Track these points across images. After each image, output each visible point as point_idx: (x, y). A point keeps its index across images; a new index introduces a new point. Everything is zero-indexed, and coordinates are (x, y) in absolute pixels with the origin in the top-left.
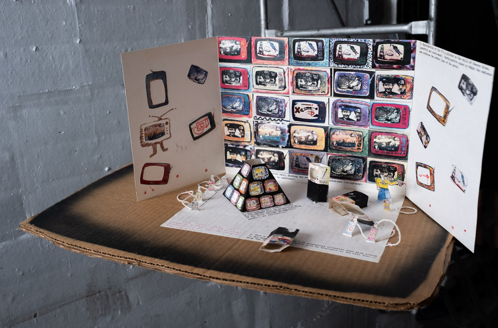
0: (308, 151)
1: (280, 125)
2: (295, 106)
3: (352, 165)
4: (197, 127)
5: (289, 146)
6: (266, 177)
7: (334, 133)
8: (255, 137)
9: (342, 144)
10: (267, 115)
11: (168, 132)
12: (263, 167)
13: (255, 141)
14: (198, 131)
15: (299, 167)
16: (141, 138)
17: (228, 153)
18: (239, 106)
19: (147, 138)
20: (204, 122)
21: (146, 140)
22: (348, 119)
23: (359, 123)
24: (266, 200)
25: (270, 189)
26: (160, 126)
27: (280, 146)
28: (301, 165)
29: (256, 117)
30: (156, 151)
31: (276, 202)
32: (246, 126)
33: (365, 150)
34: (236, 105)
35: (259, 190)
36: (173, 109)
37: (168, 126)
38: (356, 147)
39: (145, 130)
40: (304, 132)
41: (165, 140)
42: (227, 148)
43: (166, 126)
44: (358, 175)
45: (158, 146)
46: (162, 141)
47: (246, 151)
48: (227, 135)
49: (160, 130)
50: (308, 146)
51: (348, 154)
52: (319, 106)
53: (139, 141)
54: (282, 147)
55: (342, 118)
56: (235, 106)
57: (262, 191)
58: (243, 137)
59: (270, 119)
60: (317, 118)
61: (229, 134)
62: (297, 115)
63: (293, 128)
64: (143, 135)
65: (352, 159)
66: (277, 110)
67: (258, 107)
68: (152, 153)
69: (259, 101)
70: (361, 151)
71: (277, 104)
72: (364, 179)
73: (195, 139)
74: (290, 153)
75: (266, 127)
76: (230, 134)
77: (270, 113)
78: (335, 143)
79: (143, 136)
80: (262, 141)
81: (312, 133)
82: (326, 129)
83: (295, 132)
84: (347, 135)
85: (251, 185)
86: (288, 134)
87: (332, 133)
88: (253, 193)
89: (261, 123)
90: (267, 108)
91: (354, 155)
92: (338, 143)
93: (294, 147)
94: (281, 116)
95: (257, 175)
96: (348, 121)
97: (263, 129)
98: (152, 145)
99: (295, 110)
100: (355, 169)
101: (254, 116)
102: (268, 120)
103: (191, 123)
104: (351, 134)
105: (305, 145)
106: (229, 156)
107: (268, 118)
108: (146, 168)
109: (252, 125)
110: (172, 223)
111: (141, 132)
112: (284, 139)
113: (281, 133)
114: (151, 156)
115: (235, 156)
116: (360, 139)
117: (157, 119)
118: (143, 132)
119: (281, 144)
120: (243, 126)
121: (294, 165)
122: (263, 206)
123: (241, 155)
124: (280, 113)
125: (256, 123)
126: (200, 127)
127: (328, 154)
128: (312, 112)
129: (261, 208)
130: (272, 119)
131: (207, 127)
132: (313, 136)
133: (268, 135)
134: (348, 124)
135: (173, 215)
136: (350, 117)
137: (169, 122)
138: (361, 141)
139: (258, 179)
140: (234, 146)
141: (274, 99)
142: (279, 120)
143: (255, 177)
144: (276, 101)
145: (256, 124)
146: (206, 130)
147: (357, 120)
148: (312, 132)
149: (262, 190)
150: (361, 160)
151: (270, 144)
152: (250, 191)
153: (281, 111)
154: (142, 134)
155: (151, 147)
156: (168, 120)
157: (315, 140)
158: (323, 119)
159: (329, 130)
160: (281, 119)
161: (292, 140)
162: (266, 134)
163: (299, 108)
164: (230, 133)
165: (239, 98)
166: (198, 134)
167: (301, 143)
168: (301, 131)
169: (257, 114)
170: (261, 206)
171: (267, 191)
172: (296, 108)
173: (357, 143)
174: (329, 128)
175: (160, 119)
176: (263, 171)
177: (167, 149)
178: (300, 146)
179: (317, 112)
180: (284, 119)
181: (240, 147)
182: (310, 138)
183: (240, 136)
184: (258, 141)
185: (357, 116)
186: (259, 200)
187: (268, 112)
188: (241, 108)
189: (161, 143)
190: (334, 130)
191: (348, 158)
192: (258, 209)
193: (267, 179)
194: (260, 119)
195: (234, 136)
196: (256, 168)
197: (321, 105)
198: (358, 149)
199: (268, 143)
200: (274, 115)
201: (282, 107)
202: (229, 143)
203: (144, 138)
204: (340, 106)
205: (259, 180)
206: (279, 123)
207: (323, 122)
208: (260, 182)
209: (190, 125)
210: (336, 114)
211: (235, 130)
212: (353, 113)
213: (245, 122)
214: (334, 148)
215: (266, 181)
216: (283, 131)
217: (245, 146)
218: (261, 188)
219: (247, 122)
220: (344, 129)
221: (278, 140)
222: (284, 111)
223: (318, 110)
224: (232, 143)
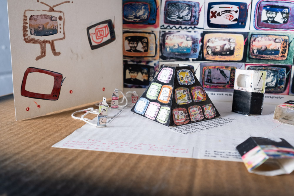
0: (223, 63)
1: (193, 34)
2: (211, 10)
3: (274, 76)
4: (96, 34)
5: (201, 58)
6: (192, 83)
7: (255, 39)
8: (161, 50)
9: (264, 52)
10: (177, 23)
11: (62, 30)
12: (188, 70)
13: (160, 55)
14: (97, 39)
15: (211, 82)
16: (25, 28)
17: (127, 71)
18: (144, 14)
19: (33, 32)
20: (104, 29)
21: (31, 34)
22: (273, 22)
23: (285, 25)
24: (195, 111)
25: (198, 98)
26: (52, 20)
27: (191, 59)
28: (213, 80)
29: (163, 26)
30: (45, 53)
31: (206, 114)
32: (151, 38)
33: (290, 57)
34: (141, 13)
35: (186, 98)
36: (69, 2)
37: (61, 22)
38: (280, 55)
39: (30, 19)
40: (219, 40)
41: (57, 40)
42: (126, 66)
43: (59, 22)
44: (279, 87)
45: (48, 46)
46: (53, 41)
47: (149, 68)
48: (128, 51)
49: (50, 25)
50: (224, 57)
51: (269, 63)
52: (239, 8)
53: (22, 33)
54: (193, 60)
55: (266, 21)
56: (138, 14)
57: (189, 100)
58: (146, 51)
59: (181, 27)
60: (236, 22)
61: (129, 48)
62: (213, 21)
63: (207, 37)
64: (28, 25)
65: (274, 69)
66: (189, 17)
67: (167, 14)
68: (40, 54)
69: (168, 7)
70: (285, 58)
71: (189, 9)
72: (287, 91)
73: (93, 47)
74: (202, 66)
75: (175, 37)
76: (131, 49)
77: (181, 20)
78: (255, 51)
79: (27, 27)
80: (169, 54)
81: (229, 41)
82: (245, 35)
83: (208, 42)
84: (270, 40)
85: (177, 92)
86: (201, 44)
87: (252, 39)
88: (180, 102)
89: (170, 33)
90: (177, 14)
91: (277, 64)
92: (259, 51)
93: (207, 58)
94: (193, 23)
95: (182, 79)
96: (272, 24)
97: (171, 40)
98: (40, 43)
99: (211, 14)
100: (277, 81)
101: (160, 25)
102: (178, 29)
103: (89, 26)
104: (276, 39)
105: (220, 56)
106: (128, 76)
107: (177, 26)
108: (29, 74)
109: (158, 36)
110: (71, 142)
111: (25, 20)
112: (195, 50)
113: (193, 43)
114: (38, 58)
115: (135, 74)
116: (285, 44)
117: (48, 8)
118: (28, 21)
119: (192, 56)
120: (147, 38)
121: (205, 80)
122: (193, 118)
123: (142, 73)
124: (193, 19)
125: (163, 33)
126: (99, 35)
127: (246, 65)
128: (230, 16)
129: (191, 122)
130: (183, 27)
131: (106, 36)
132: (230, 45)
133: (176, 47)
134: (273, 28)
135: (71, 133)
136: (276, 20)
137: (62, 16)
138: (286, 47)
139: (183, 84)
140: (135, 63)
141: (187, 3)
142: (191, 27)
143: (181, 82)
144: (189, 5)
145: (163, 35)
146: (105, 39)
147: (284, 22)
148: (230, 39)
149: (189, 98)
150: (285, 70)
151: (179, 57)
152: (176, 99)
153: (194, 16)
154: (27, 23)
155: (38, 46)
156: (62, 15)
157: (232, 49)
158: (243, 24)
159: (249, 37)
160: (193, 27)
161: (205, 51)
162: (174, 46)
163: (216, 12)
164: (131, 47)
165: (145, 5)
166: (96, 42)
167: (215, 53)
168: (217, 40)
169: (165, 22)
170: (190, 119)
171: (196, 99)
172: (212, 12)
173: (281, 50)
174: (250, 34)
175: (52, 10)
176: (189, 76)
177: (59, 54)
178: (214, 57)
179: (236, 16)
180: (197, 26)
181: (142, 64)
182: (226, 47)
183: (143, 50)
184: (164, 55)
185: (284, 18)
186: (188, 111)
187: (178, 19)
188: (146, 16)
189: (52, 44)
190: (255, 36)
191: (269, 68)
192: (187, 122)
193: (194, 85)
194: (169, 28)
195: (136, 51)
196: (180, 70)
197: (243, 7)
198: (282, 56)
199: (176, 56)
200: (185, 22)
201: (195, 12)
202: (129, 60)
203: (28, 29)
204: (265, 7)
205: (185, 86)
206: (190, 32)
207: (243, 26)
208: (186, 88)
209: (89, 29)
210: (259, 16)
211: (137, 44)
212: (279, 14)
213: (149, 33)
214: (254, 57)
215: (193, 88)
216: (194, 41)
217: (148, 62)
218: (188, 96)
219: (152, 32)
220: (267, 33)
221: (188, 52)
222: (198, 16)
223: (238, 13)
224: (132, 59)
